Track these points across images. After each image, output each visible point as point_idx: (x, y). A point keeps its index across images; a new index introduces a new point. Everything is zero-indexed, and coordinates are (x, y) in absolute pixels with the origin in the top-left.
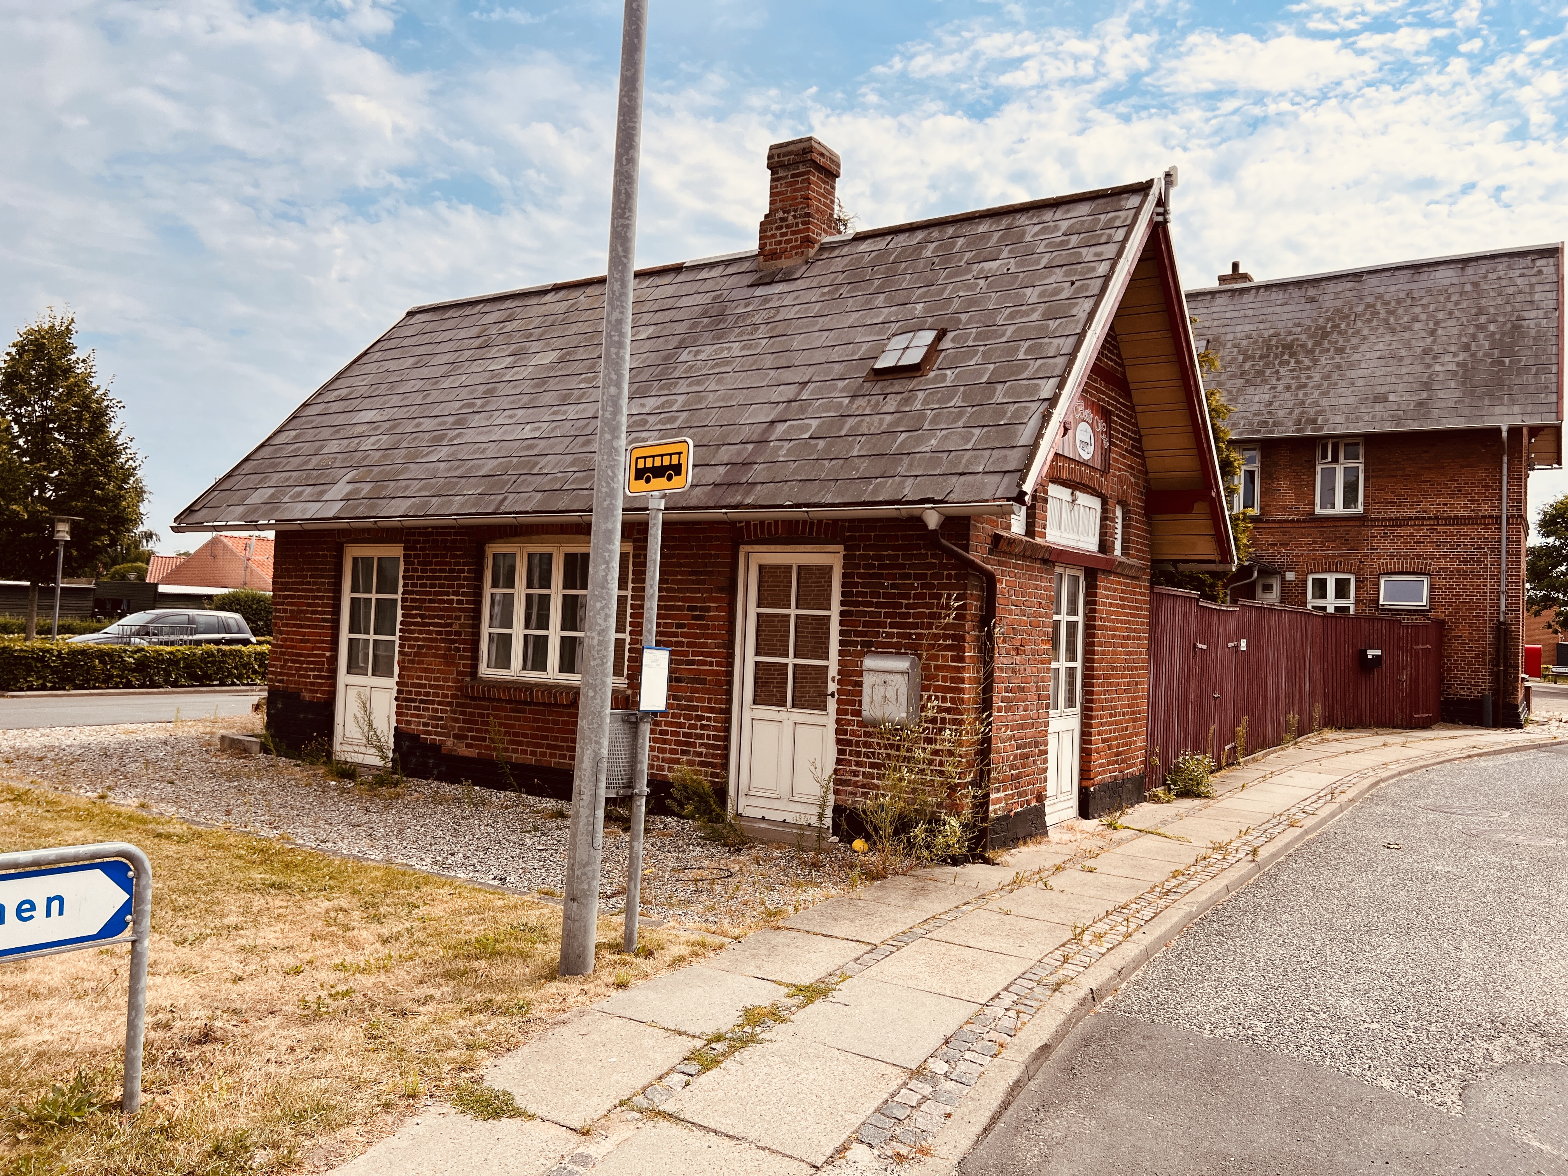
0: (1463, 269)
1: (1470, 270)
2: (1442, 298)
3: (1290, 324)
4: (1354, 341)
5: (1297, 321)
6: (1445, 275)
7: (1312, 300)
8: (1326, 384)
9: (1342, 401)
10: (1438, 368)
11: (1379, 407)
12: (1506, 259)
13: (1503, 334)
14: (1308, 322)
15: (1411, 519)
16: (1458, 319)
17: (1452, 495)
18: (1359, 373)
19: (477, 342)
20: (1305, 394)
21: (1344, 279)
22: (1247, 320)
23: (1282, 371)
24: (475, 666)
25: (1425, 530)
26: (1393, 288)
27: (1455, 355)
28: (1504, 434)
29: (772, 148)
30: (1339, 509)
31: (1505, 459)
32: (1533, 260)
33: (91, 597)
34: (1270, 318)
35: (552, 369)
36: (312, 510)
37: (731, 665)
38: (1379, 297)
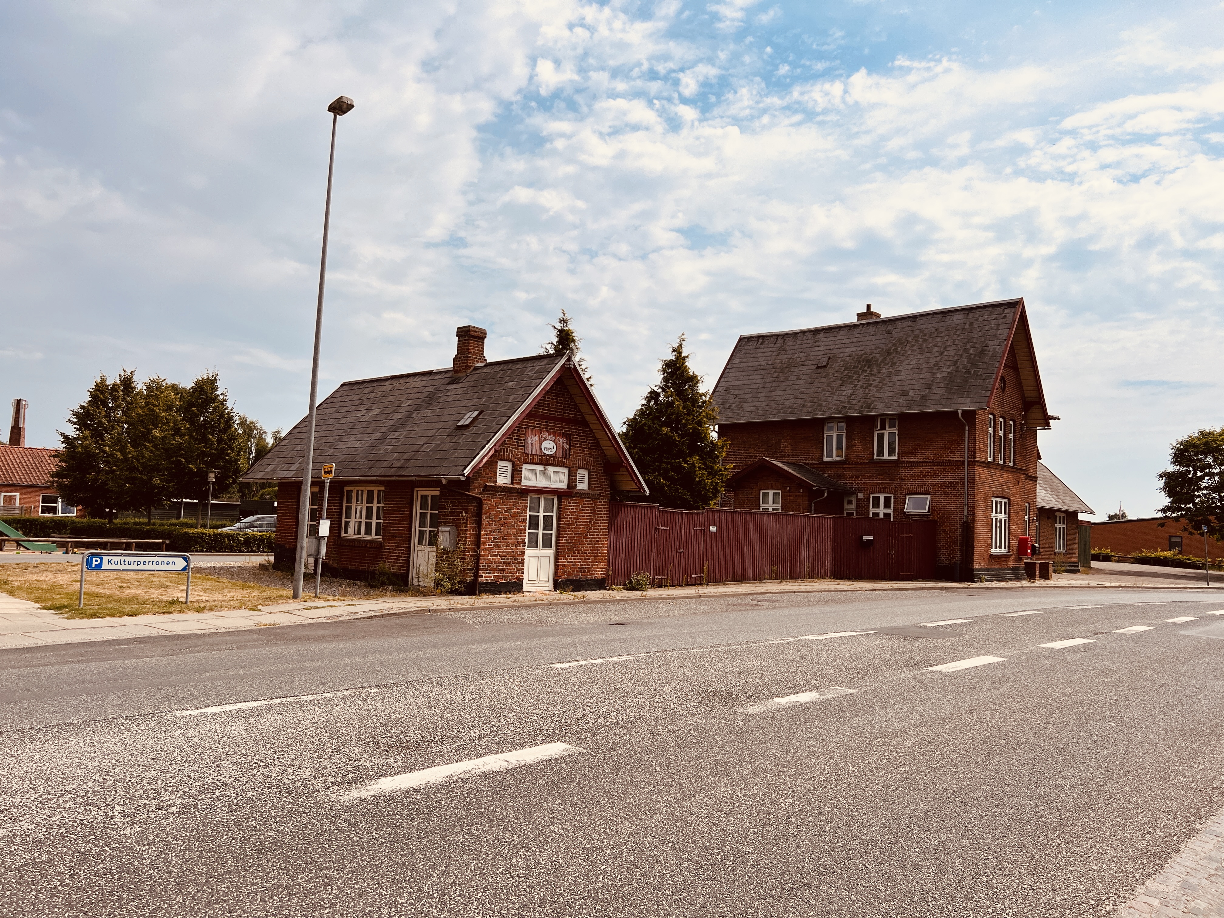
0: (968, 314)
1: (971, 316)
2: (952, 332)
3: (873, 347)
4: (902, 358)
5: (877, 346)
6: (958, 317)
7: (888, 332)
8: (881, 384)
9: (886, 395)
10: (938, 375)
11: (903, 398)
12: (990, 309)
13: (976, 355)
14: (883, 346)
15: (920, 462)
16: (957, 345)
17: (941, 449)
18: (900, 377)
19: (358, 402)
20: (869, 391)
21: (907, 320)
22: (853, 345)
23: (862, 377)
24: (340, 533)
25: (928, 469)
26: (930, 326)
27: (949, 367)
28: (960, 415)
29: (458, 328)
30: (886, 456)
31: (967, 428)
32: (1004, 309)
33: (238, 509)
34: (864, 343)
35: (376, 417)
36: (286, 474)
37: (411, 531)
38: (922, 331)
